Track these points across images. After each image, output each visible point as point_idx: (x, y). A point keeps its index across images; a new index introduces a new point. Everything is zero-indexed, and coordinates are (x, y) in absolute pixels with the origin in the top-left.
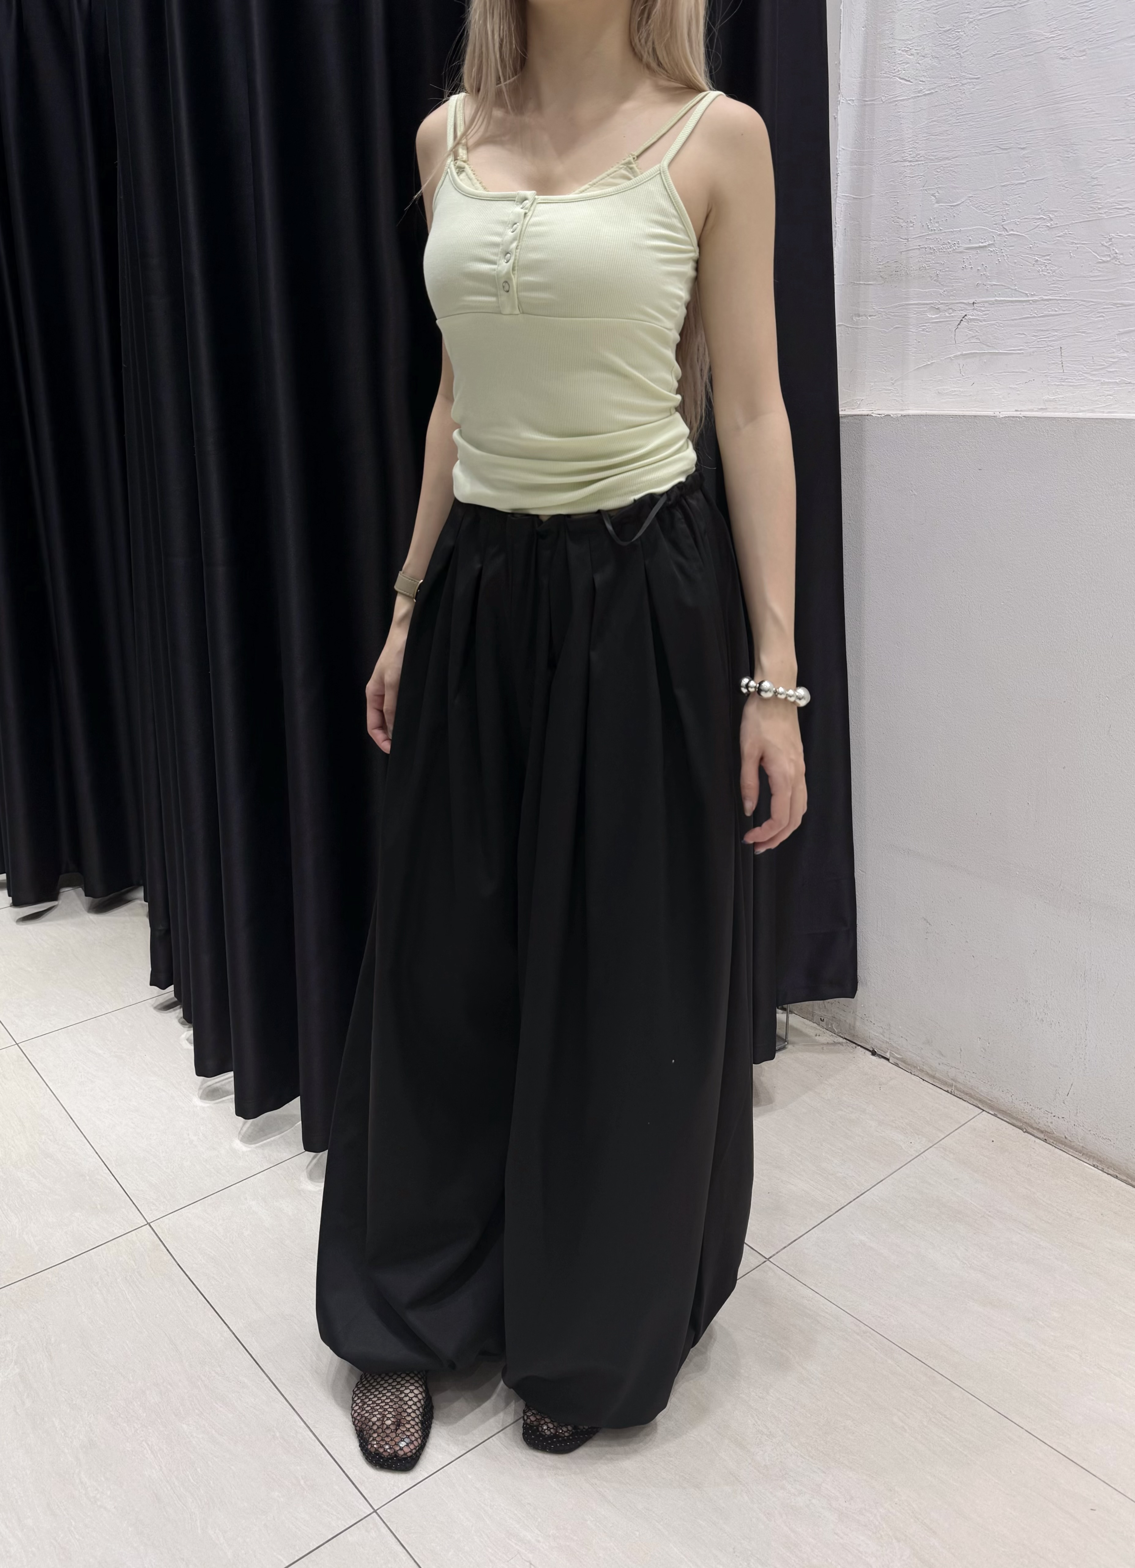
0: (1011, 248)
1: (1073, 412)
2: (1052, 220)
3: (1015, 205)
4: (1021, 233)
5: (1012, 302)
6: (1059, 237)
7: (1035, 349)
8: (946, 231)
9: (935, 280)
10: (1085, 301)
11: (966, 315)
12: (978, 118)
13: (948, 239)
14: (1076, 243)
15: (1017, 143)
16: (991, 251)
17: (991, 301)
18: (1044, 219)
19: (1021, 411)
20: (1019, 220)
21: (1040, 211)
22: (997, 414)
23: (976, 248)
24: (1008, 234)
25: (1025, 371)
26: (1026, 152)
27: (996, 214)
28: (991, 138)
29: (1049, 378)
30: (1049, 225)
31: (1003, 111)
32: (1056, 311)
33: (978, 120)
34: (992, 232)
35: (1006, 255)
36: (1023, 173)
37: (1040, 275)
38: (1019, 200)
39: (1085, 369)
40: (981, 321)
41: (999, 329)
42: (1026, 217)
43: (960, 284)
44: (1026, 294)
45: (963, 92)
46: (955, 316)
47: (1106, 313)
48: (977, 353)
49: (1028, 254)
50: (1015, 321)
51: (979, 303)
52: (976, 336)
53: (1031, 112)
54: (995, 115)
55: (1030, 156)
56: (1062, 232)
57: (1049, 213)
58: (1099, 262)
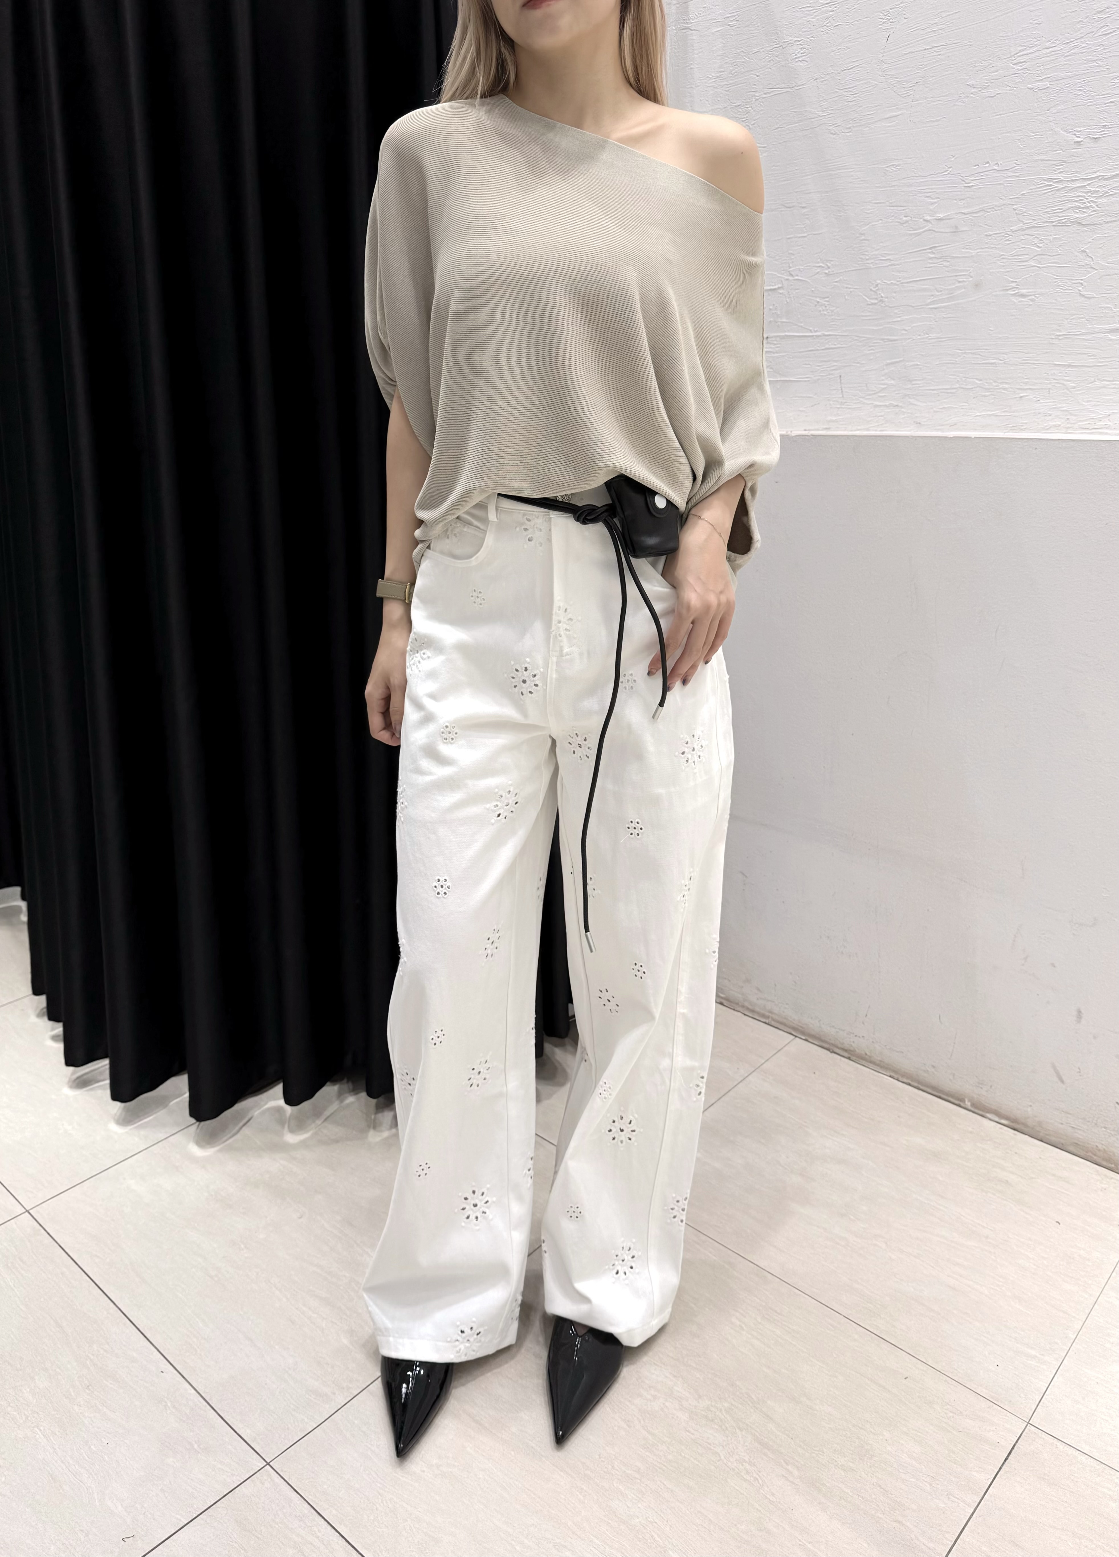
0: (797, 291)
1: (852, 431)
2: (829, 268)
3: (799, 255)
4: (805, 278)
5: (799, 336)
6: (836, 282)
7: (819, 377)
10: (858, 336)
14: (850, 288)
15: (798, 203)
16: (781, 293)
17: (782, 335)
18: (823, 267)
19: (809, 430)
21: (819, 260)
24: (793, 279)
25: (811, 396)
26: (806, 210)
27: (784, 262)
28: (777, 197)
29: (831, 402)
32: (835, 345)
34: (780, 277)
38: (802, 250)
39: (861, 394)
40: (774, 353)
41: (789, 360)
42: (808, 265)
44: (811, 330)
47: (876, 347)
49: (811, 296)
50: (803, 354)
55: (809, 214)
56: (838, 278)
58: (869, 305)
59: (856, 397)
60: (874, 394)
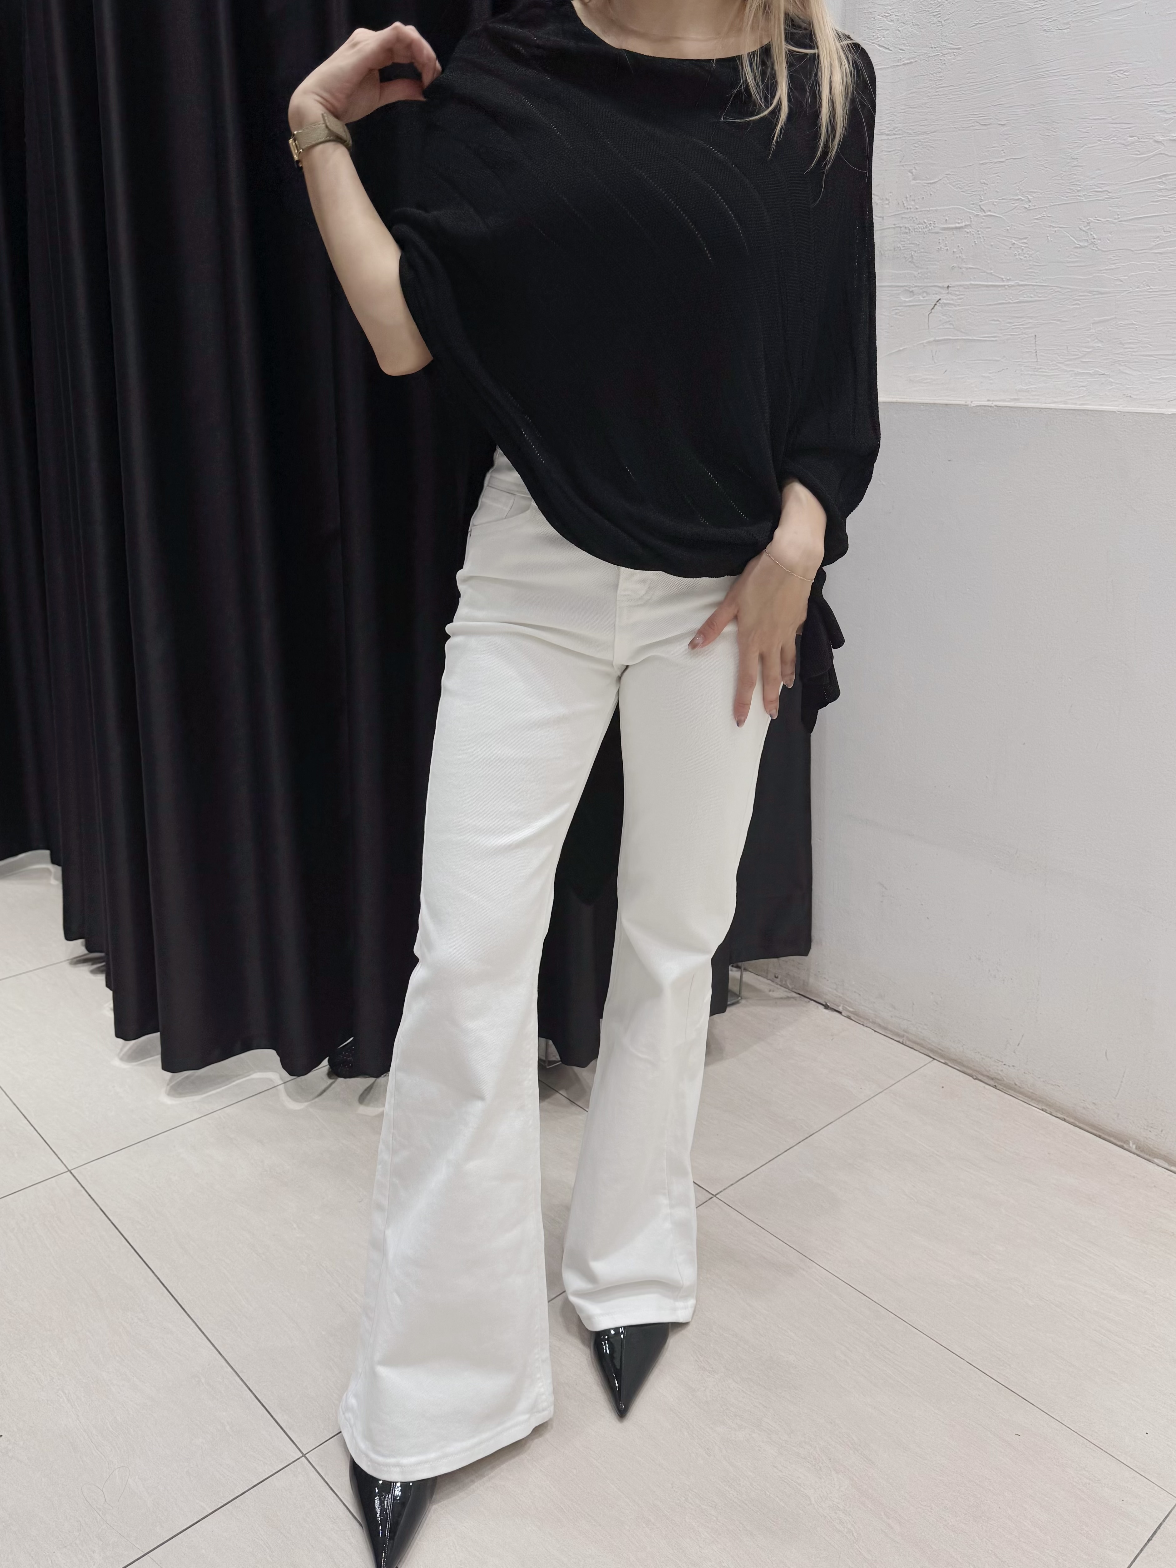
0: (987, 230)
1: (1046, 403)
2: (1030, 201)
3: (993, 185)
4: (999, 214)
5: (987, 286)
6: (1037, 219)
7: (1009, 336)
8: (922, 209)
9: (910, 262)
10: (1061, 288)
11: (940, 299)
12: (958, 91)
13: (924, 218)
14: (1053, 227)
15: (997, 119)
16: (968, 232)
17: (966, 285)
18: (1023, 200)
19: (993, 401)
20: (996, 200)
21: (1018, 192)
22: (969, 403)
23: (952, 229)
24: (985, 214)
25: (998, 359)
26: (1006, 128)
27: (974, 193)
28: (971, 112)
29: (1023, 368)
30: (1027, 206)
31: (983, 85)
32: (1031, 297)
33: (958, 93)
34: (968, 212)
35: (983, 237)
36: (1003, 150)
37: (1017, 259)
38: (998, 179)
39: (1059, 359)
40: (955, 306)
41: (973, 315)
42: (1004, 197)
43: (935, 267)
44: (1002, 279)
45: (943, 63)
46: (929, 299)
47: (1082, 301)
48: (950, 339)
49: (1005, 237)
50: (990, 307)
51: (953, 287)
52: (949, 321)
53: (1012, 86)
54: (975, 89)
55: (1010, 133)
56: (1040, 214)
57: (1027, 194)
58: (1076, 248)
59: (1055, 362)
60: (1075, 359)
